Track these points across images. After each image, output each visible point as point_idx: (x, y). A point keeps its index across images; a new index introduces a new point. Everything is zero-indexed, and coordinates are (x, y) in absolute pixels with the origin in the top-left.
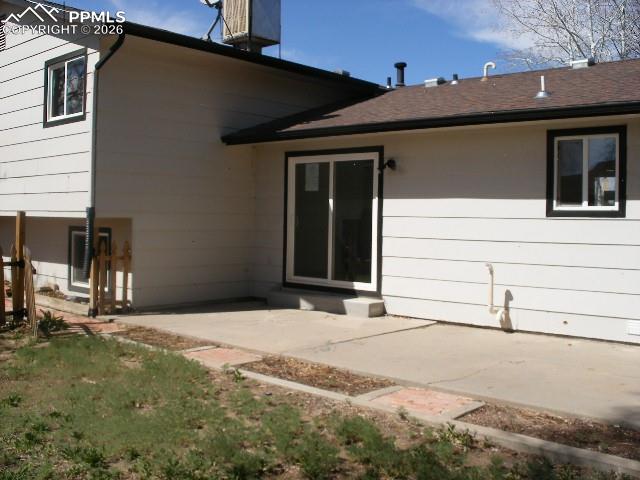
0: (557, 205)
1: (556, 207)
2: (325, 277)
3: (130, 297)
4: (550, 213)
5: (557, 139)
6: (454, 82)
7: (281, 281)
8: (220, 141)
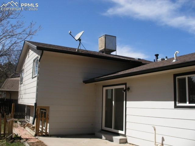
0: (178, 104)
1: (178, 105)
2: (112, 128)
3: (48, 131)
4: (176, 107)
5: (177, 77)
6: (166, 59)
7: (101, 129)
8: (83, 82)
